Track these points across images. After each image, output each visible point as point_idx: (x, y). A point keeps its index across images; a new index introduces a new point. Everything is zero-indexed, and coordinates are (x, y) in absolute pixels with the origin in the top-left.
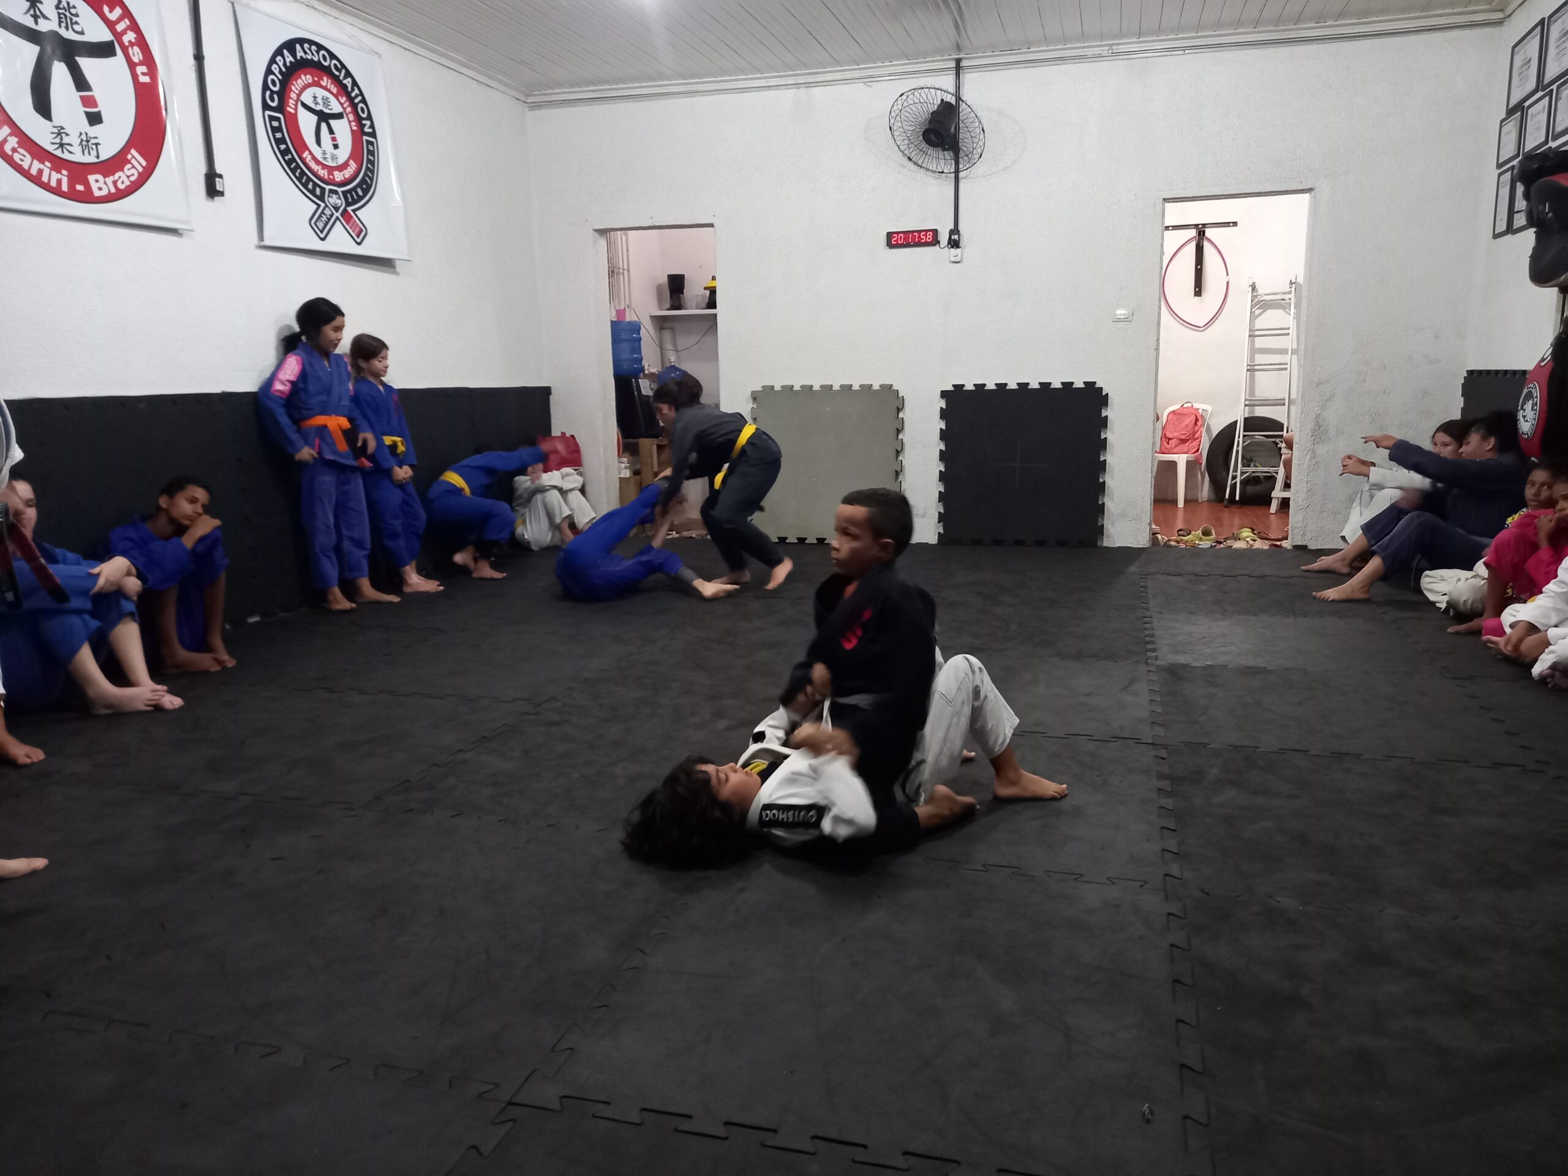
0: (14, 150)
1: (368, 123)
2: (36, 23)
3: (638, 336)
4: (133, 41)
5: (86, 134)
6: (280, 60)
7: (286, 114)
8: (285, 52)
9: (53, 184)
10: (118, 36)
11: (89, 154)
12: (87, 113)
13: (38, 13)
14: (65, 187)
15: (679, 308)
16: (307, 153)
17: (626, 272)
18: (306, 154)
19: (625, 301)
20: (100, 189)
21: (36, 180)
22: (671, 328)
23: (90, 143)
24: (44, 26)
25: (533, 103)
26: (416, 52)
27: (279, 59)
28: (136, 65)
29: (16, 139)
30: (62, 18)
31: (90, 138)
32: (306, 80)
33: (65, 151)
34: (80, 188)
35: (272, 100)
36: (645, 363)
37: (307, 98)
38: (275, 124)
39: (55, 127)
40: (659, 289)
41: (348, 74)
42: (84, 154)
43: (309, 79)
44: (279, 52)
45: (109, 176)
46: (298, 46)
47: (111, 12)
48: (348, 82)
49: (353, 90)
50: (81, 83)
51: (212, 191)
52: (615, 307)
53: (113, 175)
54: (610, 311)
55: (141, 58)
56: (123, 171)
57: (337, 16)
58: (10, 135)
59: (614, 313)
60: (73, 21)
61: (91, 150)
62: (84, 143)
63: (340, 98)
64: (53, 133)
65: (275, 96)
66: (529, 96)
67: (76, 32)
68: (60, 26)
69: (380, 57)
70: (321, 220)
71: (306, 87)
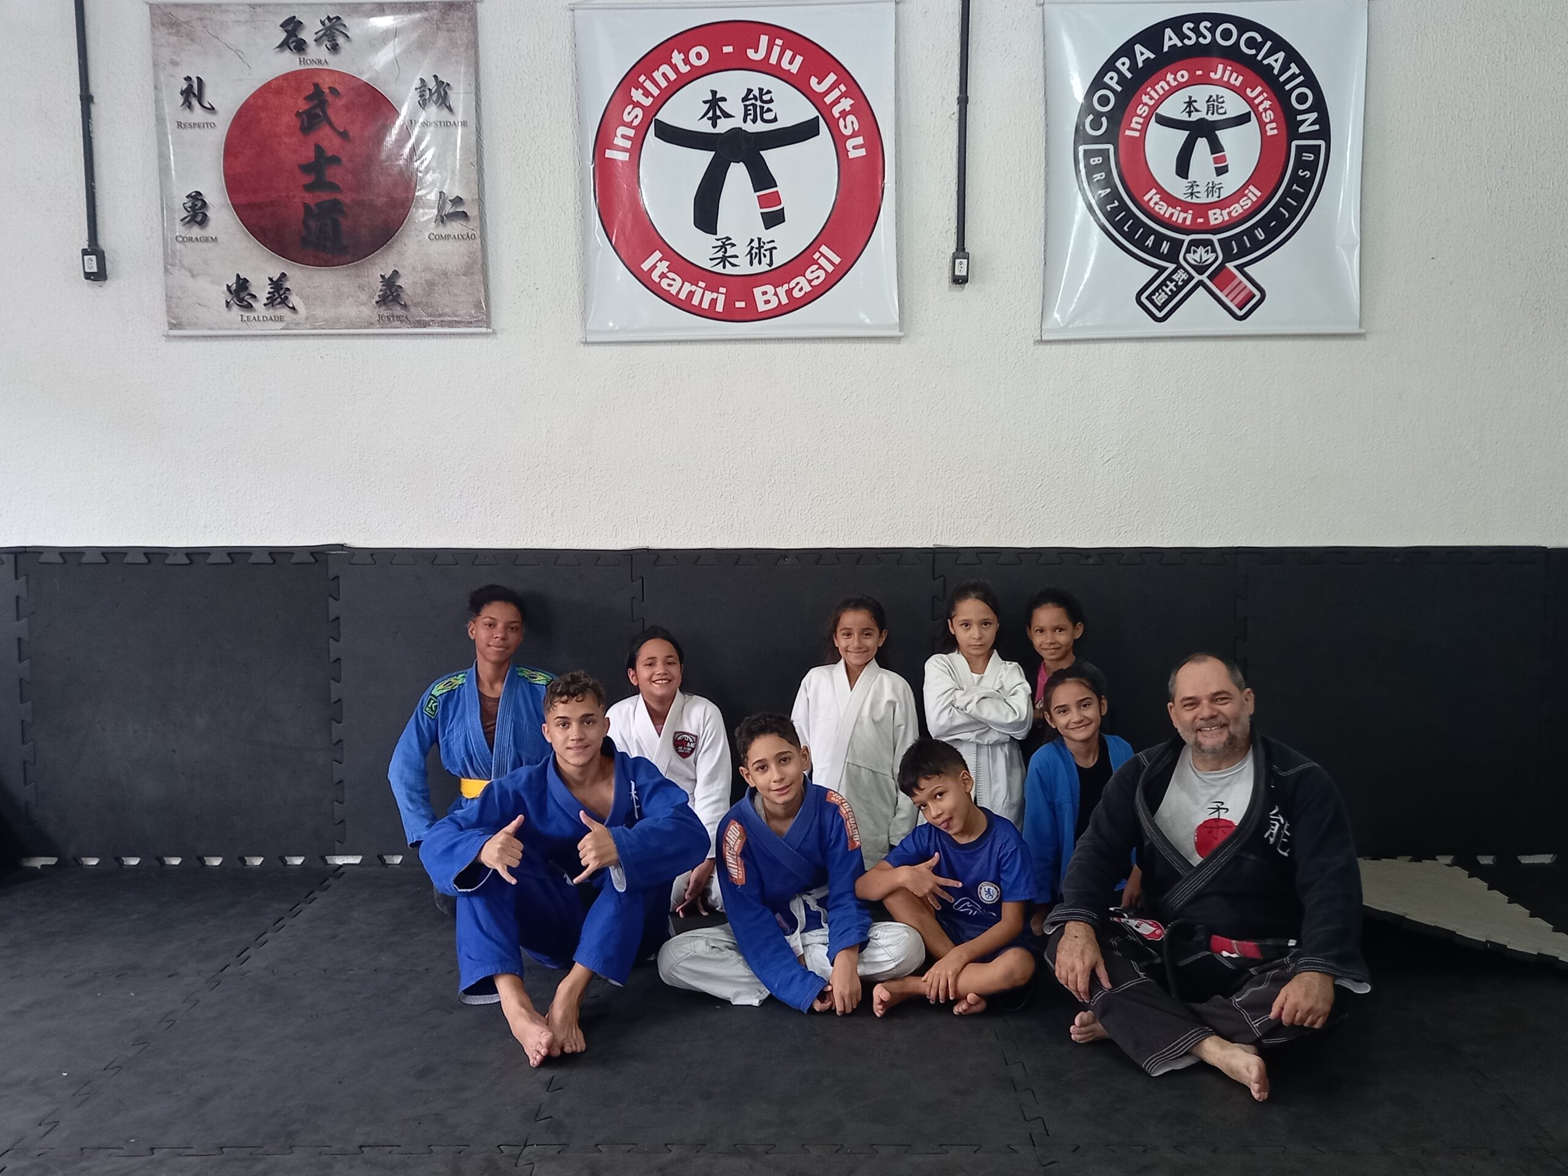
0: (663, 276)
1: (1313, 116)
2: (714, 125)
4: (848, 109)
5: (759, 239)
7: (1122, 141)
8: (1138, 48)
9: (705, 305)
10: (824, 109)
11: (760, 262)
12: (762, 213)
13: (718, 113)
14: (720, 308)
16: (1154, 191)
18: (1152, 197)
20: (767, 302)
23: (762, 250)
24: (724, 125)
27: (1124, 59)
28: (847, 138)
29: (666, 263)
30: (750, 110)
31: (764, 243)
32: (1175, 79)
33: (727, 264)
34: (740, 304)
35: (1096, 125)
37: (1173, 108)
38: (1096, 161)
39: (717, 240)
41: (1279, 44)
42: (751, 264)
43: (1183, 76)
44: (1126, 50)
45: (782, 285)
46: (1168, 32)
47: (819, 83)
48: (1276, 61)
49: (1285, 68)
50: (762, 179)
51: (955, 277)
53: (789, 282)
55: (856, 129)
56: (803, 275)
58: (661, 260)
60: (765, 110)
61: (762, 256)
62: (755, 251)
63: (1248, 90)
64: (713, 247)
65: (1104, 119)
67: (764, 121)
68: (745, 121)
70: (1163, 291)
71: (1173, 90)
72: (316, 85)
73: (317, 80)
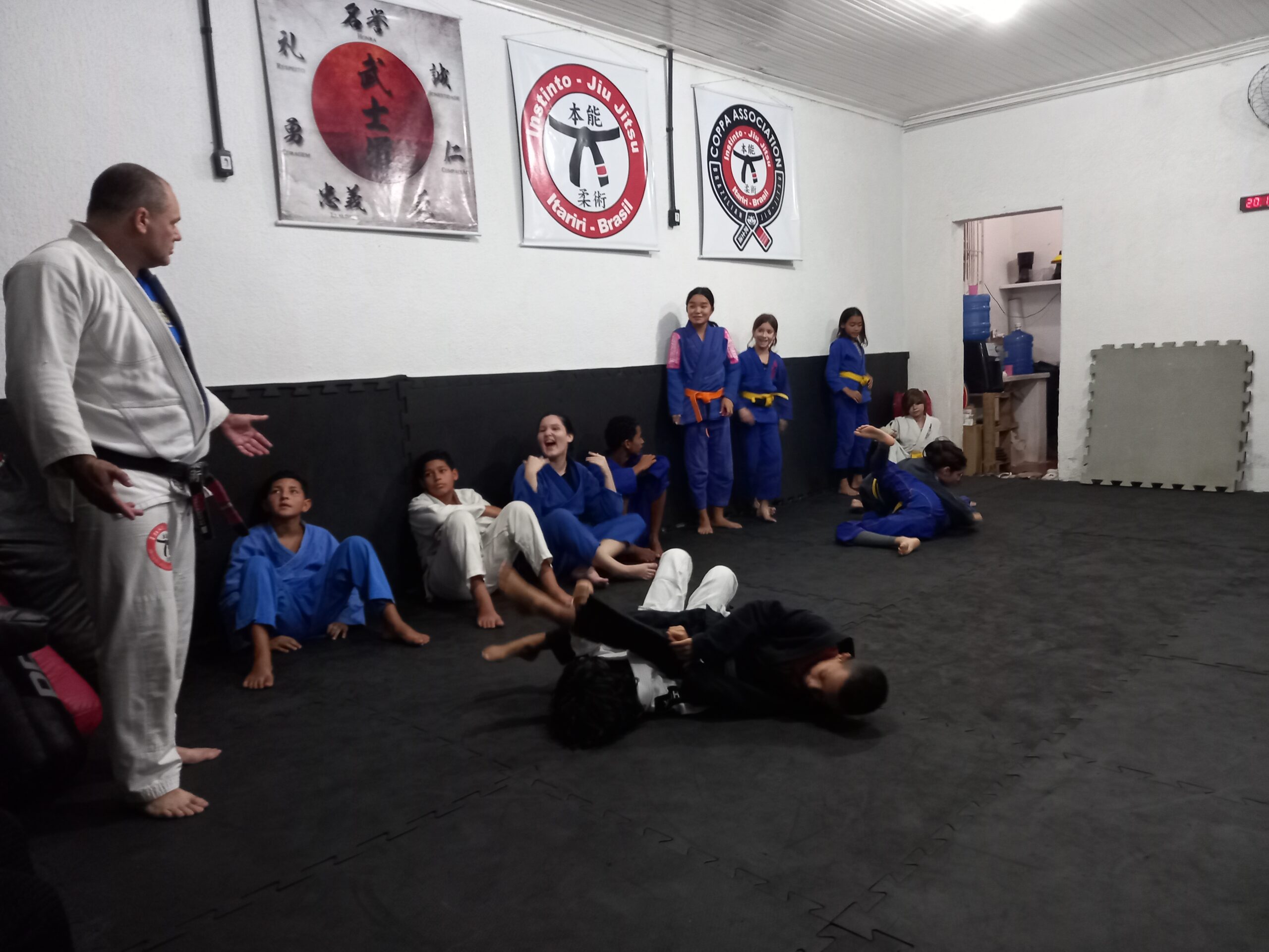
0: (558, 208)
1: (779, 160)
2: (575, 123)
3: (988, 307)
4: (631, 125)
5: (598, 192)
6: (722, 124)
7: (723, 161)
8: (726, 117)
9: (578, 228)
10: (621, 123)
11: (599, 205)
12: (600, 178)
13: (577, 117)
14: (584, 230)
15: (1027, 280)
16: (735, 188)
17: (980, 254)
18: (735, 190)
19: (978, 280)
20: (604, 228)
21: (568, 227)
22: (1019, 299)
23: (600, 199)
24: (580, 125)
25: (908, 126)
26: (820, 101)
27: (721, 122)
28: (631, 141)
29: (560, 202)
30: (590, 118)
31: (601, 194)
32: (738, 135)
33: (586, 205)
34: (592, 229)
35: (715, 153)
36: (993, 329)
37: (738, 148)
38: (715, 170)
39: (581, 190)
40: (1009, 267)
42: (596, 206)
43: (741, 134)
45: (609, 219)
46: (734, 111)
47: (618, 108)
50: (598, 158)
51: (673, 222)
52: (969, 284)
53: (612, 218)
54: (964, 287)
55: (634, 136)
57: (763, 84)
58: (556, 199)
59: (967, 289)
60: (597, 118)
61: (601, 203)
62: (597, 198)
63: (761, 144)
64: (580, 194)
65: (717, 150)
66: (906, 121)
67: (596, 124)
68: (589, 123)
69: (792, 110)
70: (741, 236)
71: (738, 140)
72: (369, 55)
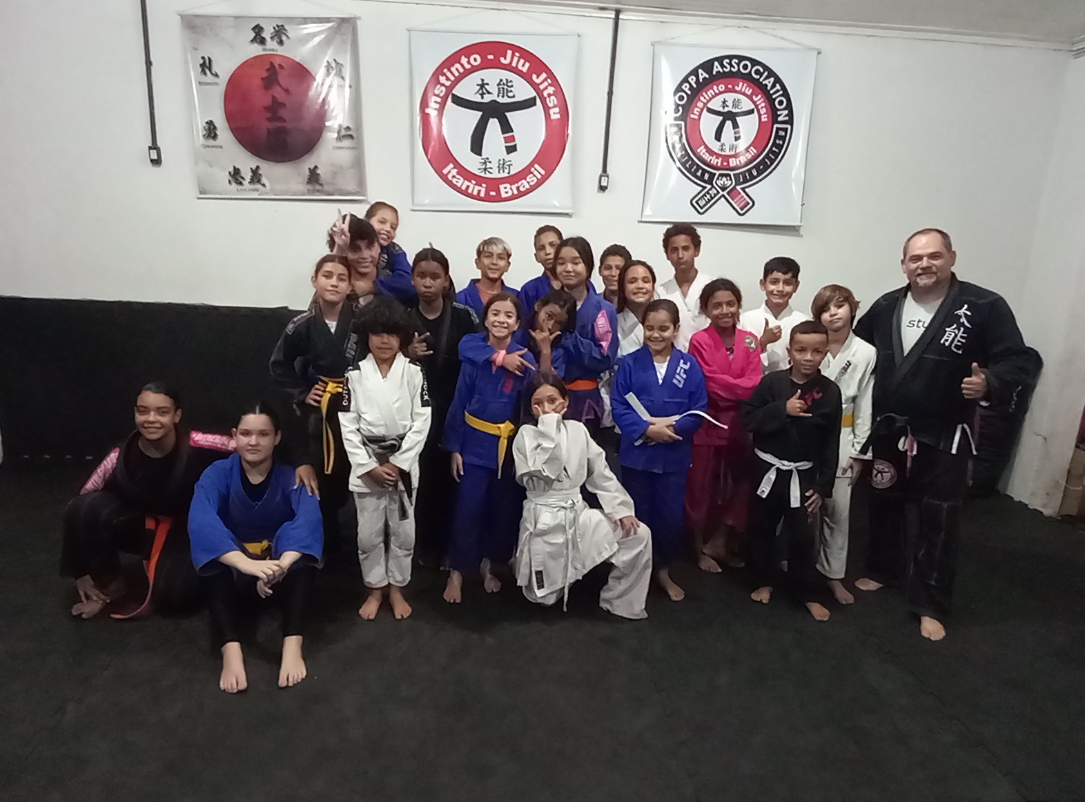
0: (454, 177)
1: (786, 112)
2: (482, 98)
4: (552, 92)
5: (504, 160)
6: (692, 79)
7: (688, 120)
8: (700, 71)
9: (475, 193)
10: (540, 93)
11: (504, 172)
12: (506, 147)
13: (485, 91)
14: (482, 194)
16: (703, 147)
18: (702, 151)
20: (507, 193)
21: (465, 193)
23: (505, 166)
24: (487, 99)
27: (694, 77)
28: (550, 108)
29: (456, 170)
30: (501, 90)
31: (506, 162)
32: (718, 89)
33: (487, 172)
34: (493, 193)
35: (677, 111)
37: (716, 104)
38: (675, 129)
41: (771, 74)
42: (499, 172)
43: (722, 88)
44: (694, 72)
45: (514, 184)
46: (716, 64)
47: (538, 77)
48: (769, 82)
49: (774, 87)
50: (506, 127)
51: (600, 186)
53: (517, 183)
55: (556, 102)
56: (525, 179)
58: (453, 168)
60: (509, 91)
61: (505, 169)
62: (501, 166)
63: (754, 97)
64: (480, 163)
65: (681, 108)
66: (1074, 44)
67: (508, 97)
68: (498, 96)
70: (704, 199)
71: (717, 94)
72: (271, 63)
73: (272, 60)
